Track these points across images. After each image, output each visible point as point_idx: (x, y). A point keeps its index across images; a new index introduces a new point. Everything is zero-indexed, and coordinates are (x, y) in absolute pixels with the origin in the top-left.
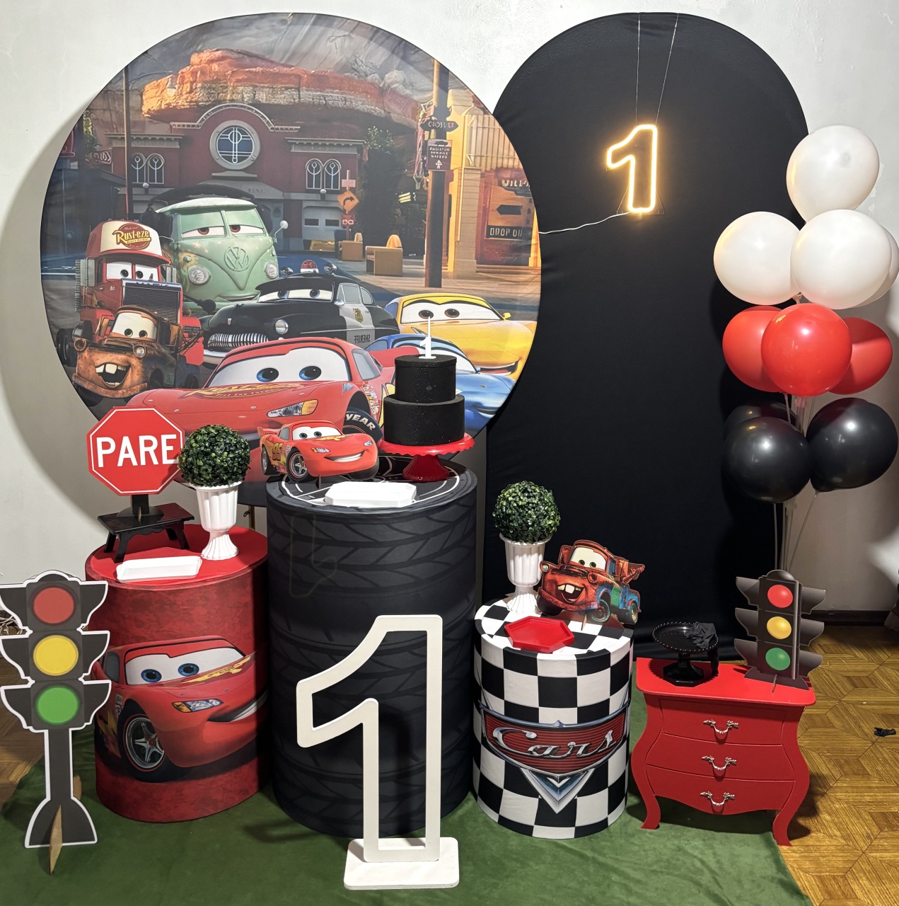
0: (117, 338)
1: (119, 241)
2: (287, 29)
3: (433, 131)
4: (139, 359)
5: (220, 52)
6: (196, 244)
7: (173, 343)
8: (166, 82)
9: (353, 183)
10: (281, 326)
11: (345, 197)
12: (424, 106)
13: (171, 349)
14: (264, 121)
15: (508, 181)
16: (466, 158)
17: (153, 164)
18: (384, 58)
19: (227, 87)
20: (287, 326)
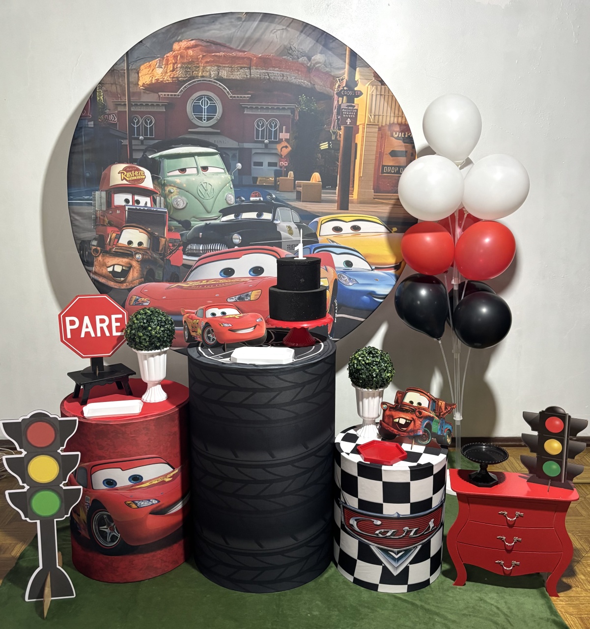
0: (122, 247)
1: (123, 178)
2: (242, 24)
3: (345, 97)
4: (138, 261)
5: (194, 41)
6: (178, 180)
7: (162, 251)
8: (156, 63)
9: (287, 136)
10: (237, 238)
11: (282, 146)
12: (339, 80)
13: (160, 254)
14: (225, 91)
15: (398, 133)
16: (368, 117)
17: (146, 123)
18: (311, 46)
19: (199, 67)
20: (241, 238)
